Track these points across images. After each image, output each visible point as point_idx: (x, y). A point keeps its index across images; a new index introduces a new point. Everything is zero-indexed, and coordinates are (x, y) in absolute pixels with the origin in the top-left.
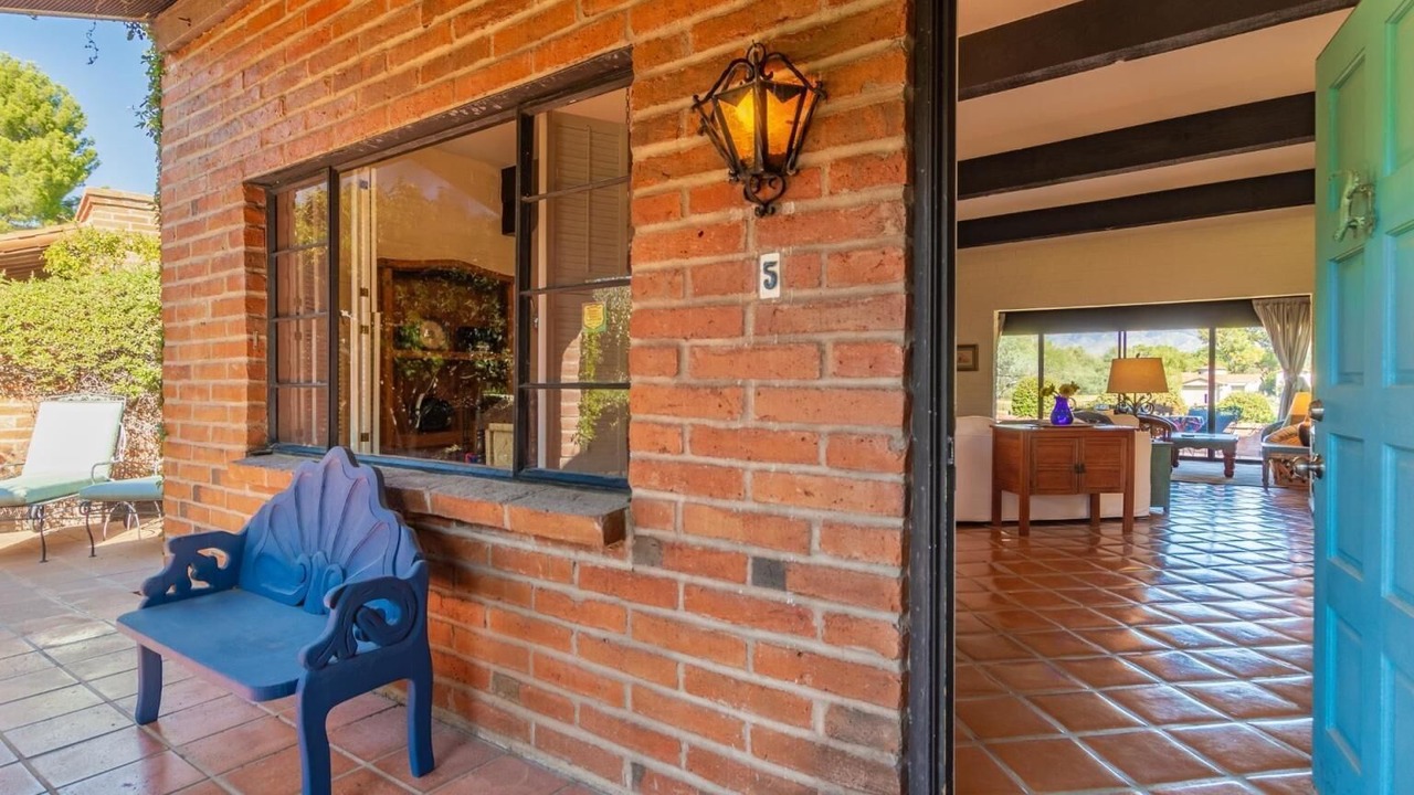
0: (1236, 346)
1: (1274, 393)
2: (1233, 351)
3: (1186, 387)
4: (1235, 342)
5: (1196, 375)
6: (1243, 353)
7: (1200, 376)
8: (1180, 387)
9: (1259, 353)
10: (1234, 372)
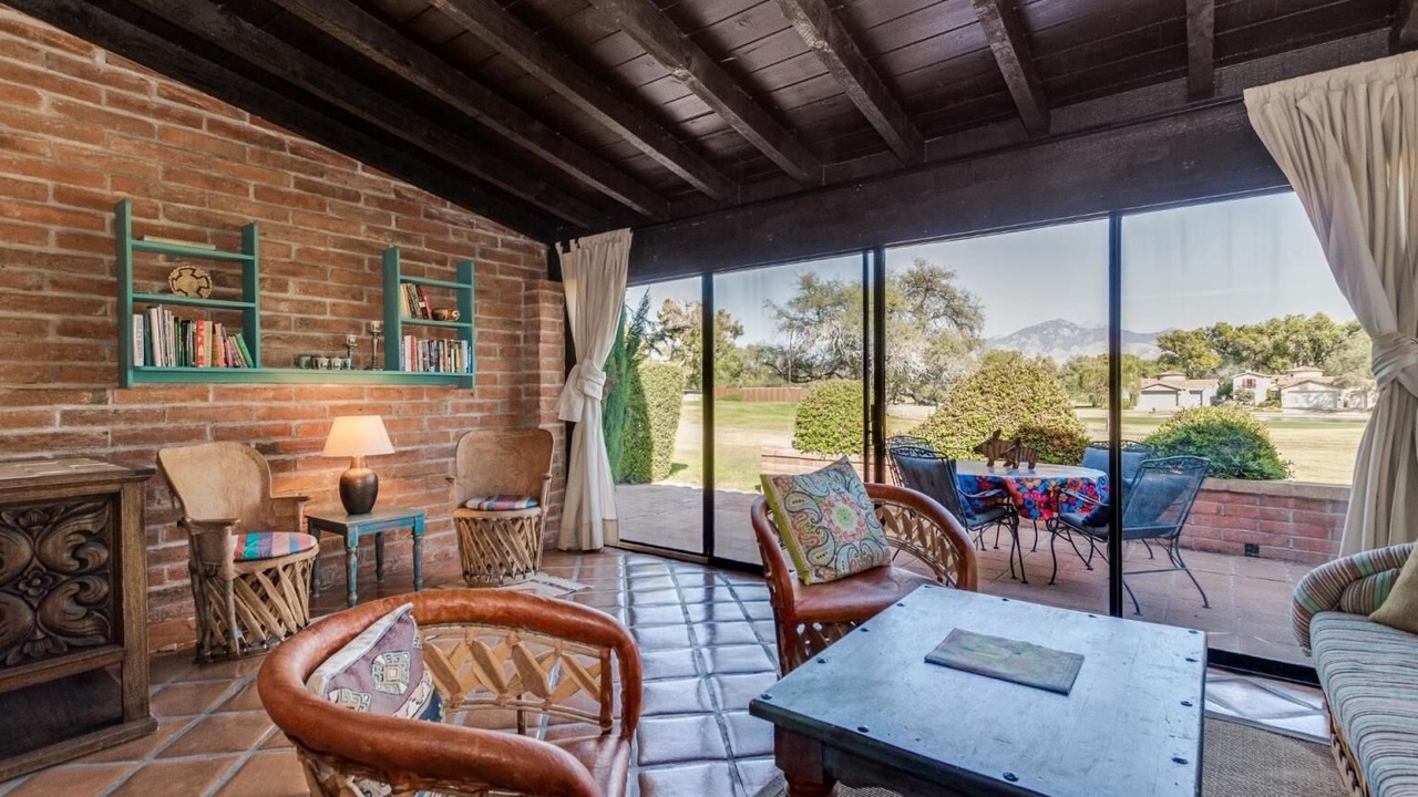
0: (1194, 353)
1: (1231, 397)
2: (1190, 357)
3: (1144, 393)
4: (1193, 349)
5: (1155, 381)
6: (1201, 360)
7: (1159, 382)
8: (1140, 392)
9: (1215, 359)
10: (1192, 378)
